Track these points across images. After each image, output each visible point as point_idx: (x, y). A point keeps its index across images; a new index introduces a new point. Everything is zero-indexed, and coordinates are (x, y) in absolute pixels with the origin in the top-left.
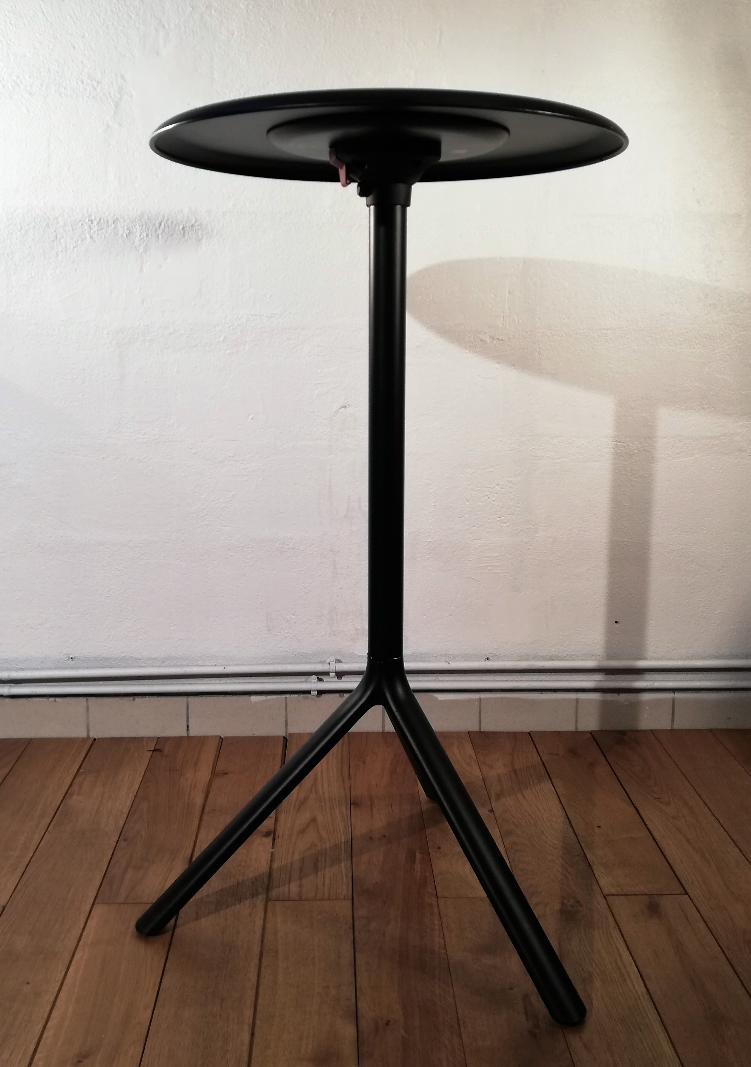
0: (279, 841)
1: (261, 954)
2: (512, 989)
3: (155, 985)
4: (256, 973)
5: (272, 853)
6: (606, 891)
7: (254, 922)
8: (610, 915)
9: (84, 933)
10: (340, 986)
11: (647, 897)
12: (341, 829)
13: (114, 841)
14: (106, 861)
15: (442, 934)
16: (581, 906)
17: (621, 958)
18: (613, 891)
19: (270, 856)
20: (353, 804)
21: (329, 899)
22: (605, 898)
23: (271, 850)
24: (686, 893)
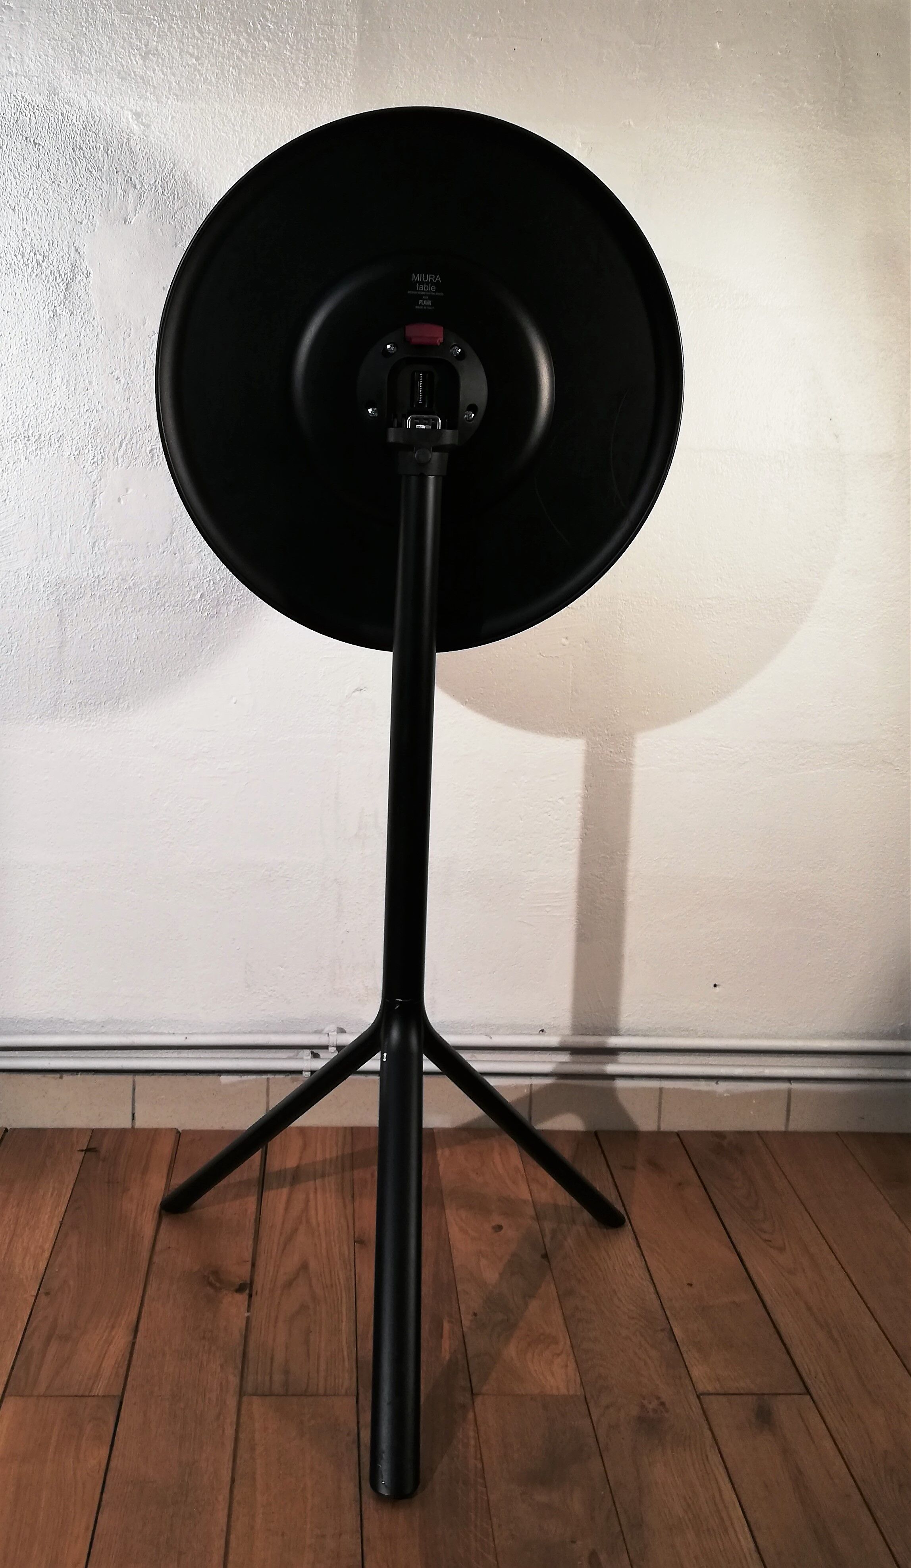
0: (256, 1299)
1: (233, 1481)
2: (573, 1542)
3: (87, 1529)
4: (226, 1512)
5: (248, 1318)
6: (701, 1388)
7: (224, 1430)
8: (706, 1427)
10: (340, 1535)
11: (755, 1398)
12: (342, 1281)
13: (33, 1296)
14: (21, 1326)
15: (478, 1452)
16: (667, 1411)
17: (721, 1496)
18: (710, 1389)
19: (245, 1322)
20: (358, 1242)
21: (325, 1395)
22: (698, 1397)
23: (247, 1314)
24: (808, 1392)
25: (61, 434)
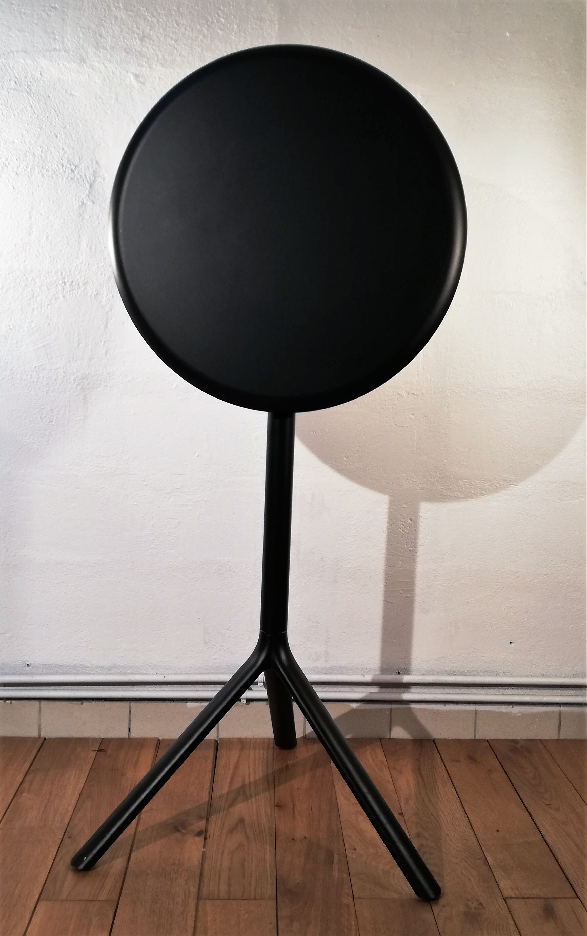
0: (209, 841)
5: (204, 853)
6: (506, 894)
7: (186, 922)
8: (510, 917)
9: (29, 929)
11: (543, 900)
12: (266, 830)
13: (60, 838)
14: (51, 857)
16: (484, 908)
18: (513, 895)
19: (201, 854)
20: (277, 806)
21: (255, 899)
22: (505, 900)
23: (203, 850)
24: (578, 897)
25: (86, 280)
